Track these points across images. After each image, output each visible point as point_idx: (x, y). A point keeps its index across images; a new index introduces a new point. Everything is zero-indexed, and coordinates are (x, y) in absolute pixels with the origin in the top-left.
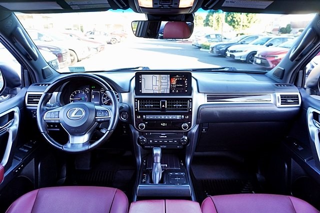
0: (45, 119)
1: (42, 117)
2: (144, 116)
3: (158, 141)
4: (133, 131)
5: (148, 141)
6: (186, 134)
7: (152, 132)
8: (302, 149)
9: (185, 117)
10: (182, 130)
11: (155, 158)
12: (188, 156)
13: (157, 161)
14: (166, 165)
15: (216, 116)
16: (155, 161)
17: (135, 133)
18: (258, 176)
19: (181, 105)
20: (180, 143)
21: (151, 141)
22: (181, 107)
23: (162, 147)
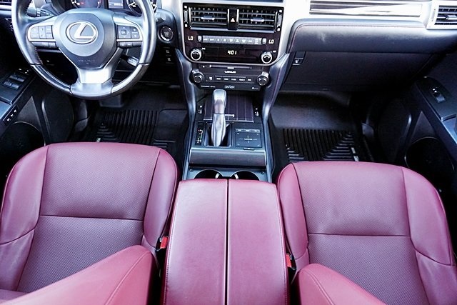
0: (31, 40)
1: (24, 36)
2: (200, 38)
3: (222, 79)
4: (182, 60)
5: (206, 77)
6: (267, 69)
7: (212, 64)
8: (443, 99)
9: (267, 42)
10: (262, 63)
11: (216, 107)
12: (267, 102)
13: (219, 110)
14: (233, 116)
16: (216, 111)
17: (185, 66)
18: (364, 127)
19: (263, 21)
20: (257, 83)
21: (211, 78)
22: (263, 23)
23: (227, 87)
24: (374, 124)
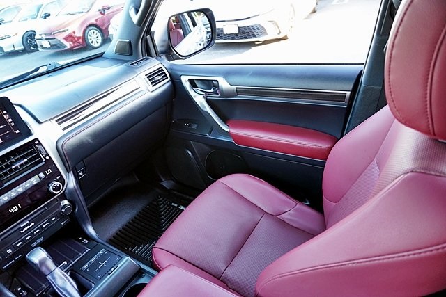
3: (23, 241)
5: (3, 254)
6: (63, 197)
9: (45, 174)
10: (56, 194)
11: (44, 269)
12: (85, 224)
13: (48, 268)
14: (65, 262)
15: (89, 143)
16: (46, 272)
19: (26, 160)
20: (61, 216)
21: (9, 251)
23: (35, 244)
24: (169, 176)
